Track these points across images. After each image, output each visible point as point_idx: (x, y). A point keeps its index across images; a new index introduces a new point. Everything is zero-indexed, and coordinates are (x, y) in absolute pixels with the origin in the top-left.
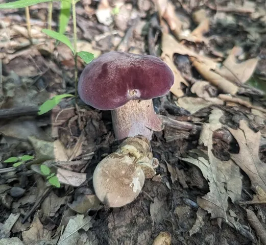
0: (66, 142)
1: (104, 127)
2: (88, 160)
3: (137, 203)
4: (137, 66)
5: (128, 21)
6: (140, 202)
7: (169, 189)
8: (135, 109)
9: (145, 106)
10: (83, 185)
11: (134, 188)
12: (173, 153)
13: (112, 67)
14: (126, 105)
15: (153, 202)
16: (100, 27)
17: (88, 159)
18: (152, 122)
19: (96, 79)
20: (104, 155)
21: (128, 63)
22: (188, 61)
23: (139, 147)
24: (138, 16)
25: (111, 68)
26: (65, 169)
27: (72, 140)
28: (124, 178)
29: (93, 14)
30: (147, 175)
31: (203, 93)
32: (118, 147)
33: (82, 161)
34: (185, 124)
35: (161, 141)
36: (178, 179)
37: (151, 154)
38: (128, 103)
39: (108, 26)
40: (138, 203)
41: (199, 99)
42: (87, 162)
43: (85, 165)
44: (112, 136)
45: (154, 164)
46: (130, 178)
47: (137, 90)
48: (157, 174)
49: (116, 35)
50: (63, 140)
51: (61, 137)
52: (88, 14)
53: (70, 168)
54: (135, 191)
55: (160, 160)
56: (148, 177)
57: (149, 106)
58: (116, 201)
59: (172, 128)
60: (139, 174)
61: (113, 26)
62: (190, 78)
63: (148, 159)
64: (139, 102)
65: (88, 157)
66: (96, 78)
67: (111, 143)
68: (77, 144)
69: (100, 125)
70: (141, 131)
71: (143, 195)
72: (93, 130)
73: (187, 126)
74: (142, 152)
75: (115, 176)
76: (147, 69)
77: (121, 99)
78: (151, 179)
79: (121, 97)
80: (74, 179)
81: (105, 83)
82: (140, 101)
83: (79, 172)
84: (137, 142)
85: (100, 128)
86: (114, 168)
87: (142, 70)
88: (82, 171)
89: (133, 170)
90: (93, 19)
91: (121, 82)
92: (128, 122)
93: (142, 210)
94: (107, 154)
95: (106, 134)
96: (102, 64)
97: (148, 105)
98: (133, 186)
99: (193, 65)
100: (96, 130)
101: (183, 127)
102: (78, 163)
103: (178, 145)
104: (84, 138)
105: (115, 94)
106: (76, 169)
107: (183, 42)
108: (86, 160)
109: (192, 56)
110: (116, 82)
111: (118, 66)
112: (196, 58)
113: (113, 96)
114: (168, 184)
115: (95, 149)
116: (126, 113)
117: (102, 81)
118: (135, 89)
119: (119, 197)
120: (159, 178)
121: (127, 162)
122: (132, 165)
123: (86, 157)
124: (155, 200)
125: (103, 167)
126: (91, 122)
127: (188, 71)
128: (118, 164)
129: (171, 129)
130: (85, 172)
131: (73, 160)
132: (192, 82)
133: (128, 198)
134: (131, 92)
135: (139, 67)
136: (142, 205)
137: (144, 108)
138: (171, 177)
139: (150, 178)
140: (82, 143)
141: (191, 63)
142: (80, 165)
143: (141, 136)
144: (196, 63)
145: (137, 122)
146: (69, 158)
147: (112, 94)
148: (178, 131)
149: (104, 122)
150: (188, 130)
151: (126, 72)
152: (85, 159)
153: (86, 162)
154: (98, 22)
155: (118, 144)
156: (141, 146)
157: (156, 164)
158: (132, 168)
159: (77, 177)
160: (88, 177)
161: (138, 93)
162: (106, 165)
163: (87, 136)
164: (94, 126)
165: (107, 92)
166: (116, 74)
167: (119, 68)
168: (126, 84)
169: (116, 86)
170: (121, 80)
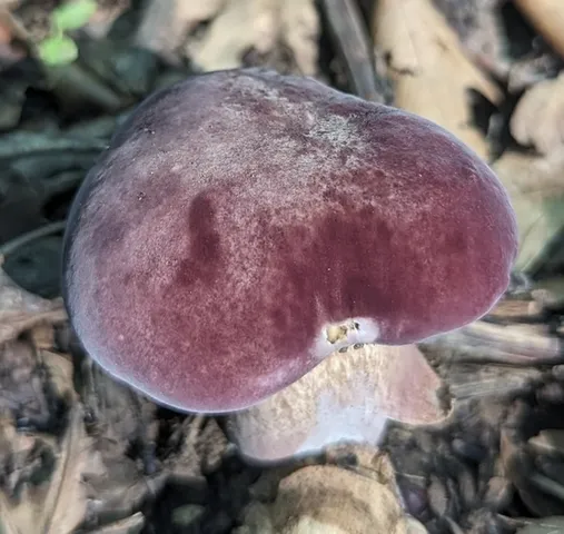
4: (358, 206)
18: (403, 393)
19: (167, 290)
25: (235, 227)
47: (363, 321)
66: (167, 282)
76: (409, 219)
79: (292, 363)
81: (215, 308)
87: (384, 230)
91: (289, 296)
92: (302, 415)
105: (265, 357)
110: (268, 300)
113: (253, 365)
117: (198, 299)
118: (352, 317)
135: (368, 212)
140: (81, 465)
151: (308, 243)
161: (365, 331)
163: (98, 428)
165: (227, 353)
166: (264, 262)
167: (274, 227)
168: (312, 305)
169: (268, 322)
170: (290, 285)
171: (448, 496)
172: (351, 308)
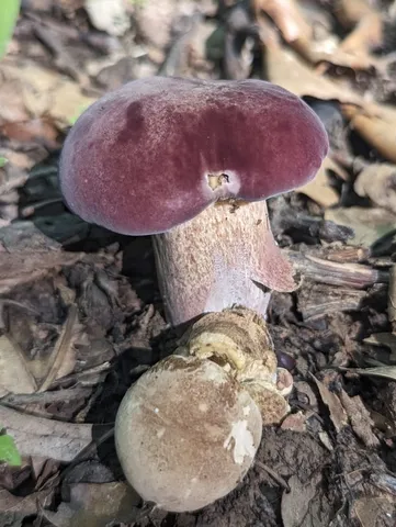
0: (26, 342)
1: (132, 293)
2: (95, 387)
3: (242, 498)
4: (227, 105)
5: (173, 22)
6: (251, 493)
7: (328, 451)
8: (222, 232)
9: (251, 221)
10: (86, 456)
11: (235, 453)
12: (326, 354)
13: (155, 109)
14: (199, 220)
15: (288, 492)
16: (95, 39)
17: (95, 382)
18: (270, 269)
19: (112, 146)
20: (138, 369)
21: (200, 98)
22: (337, 116)
23: (240, 338)
24: (197, 10)
25: (153, 113)
26: (32, 414)
27: (43, 335)
28: (206, 425)
29: (77, 6)
30: (268, 415)
31: (388, 195)
32: (178, 343)
33: (78, 389)
34: (352, 268)
35: (291, 323)
36: (350, 422)
37: (271, 357)
38: (204, 213)
39: (120, 38)
40: (247, 495)
41: (377, 212)
42: (89, 391)
43: (87, 400)
44: (158, 316)
45: (281, 385)
46: (222, 424)
47: (231, 174)
48: (294, 411)
49: (142, 59)
50: (17, 336)
51: (13, 328)
52: (65, 8)
53: (43, 412)
54: (239, 461)
55: (295, 372)
56: (268, 422)
57: (259, 221)
58: (188, 493)
59: (318, 283)
60: (247, 410)
61: (132, 36)
62: (349, 160)
63: (266, 371)
64: (232, 211)
65: (92, 377)
66: (112, 142)
67: (155, 335)
68: (58, 343)
69: (119, 291)
70: (240, 295)
71: (257, 474)
72: (103, 302)
73: (359, 274)
74: (248, 350)
75: (180, 421)
76: (256, 112)
77: (186, 200)
78: (278, 426)
79: (187, 195)
80: (58, 442)
81: (140, 154)
82: (235, 207)
83: (72, 420)
84: (232, 324)
85: (120, 297)
86: (178, 399)
87: (241, 117)
88: (81, 416)
89: (231, 400)
90: (77, 23)
91: (184, 150)
92: (204, 270)
93: (258, 515)
94: (146, 367)
95: (139, 313)
96: (127, 105)
97: (256, 218)
98: (233, 445)
99: (352, 126)
100: (110, 303)
101: (347, 279)
102: (65, 395)
103: (338, 331)
104: (77, 326)
105: (170, 186)
106: (62, 415)
107: (323, 68)
108: (87, 387)
109: (348, 104)
110: (171, 150)
111: (173, 107)
112: (359, 107)
113: (163, 190)
114: (324, 437)
115: (112, 355)
116: (198, 244)
117: (130, 149)
118: (224, 169)
119: (194, 480)
120: (298, 422)
121: (212, 377)
122: (227, 386)
123: (87, 377)
124: (293, 484)
125: (144, 396)
126: (96, 282)
127: (341, 141)
128: (185, 385)
129: (316, 287)
130: (87, 421)
131: (53, 389)
132: (357, 168)
133: (222, 482)
134: (214, 180)
135: (232, 108)
136: (258, 501)
137: (248, 227)
138: (333, 418)
139: (274, 424)
140: (74, 339)
141: (347, 121)
142: (71, 402)
143: (240, 307)
144: (360, 121)
145: (229, 269)
146: (39, 382)
147: (160, 186)
148: (336, 291)
149: (132, 283)
150: (361, 285)
151: (195, 122)
152: (84, 383)
153: (87, 393)
154: (93, 28)
155: (175, 337)
156: (246, 333)
157: (285, 383)
158: (226, 395)
159: (64, 436)
160: (96, 433)
161: (233, 183)
162: (152, 391)
163: (87, 320)
164: (104, 291)
165: (147, 182)
166: (169, 130)
167: (176, 113)
168: (199, 157)
169: (171, 163)
170: (185, 144)
171: (309, 364)
172: (223, 162)
